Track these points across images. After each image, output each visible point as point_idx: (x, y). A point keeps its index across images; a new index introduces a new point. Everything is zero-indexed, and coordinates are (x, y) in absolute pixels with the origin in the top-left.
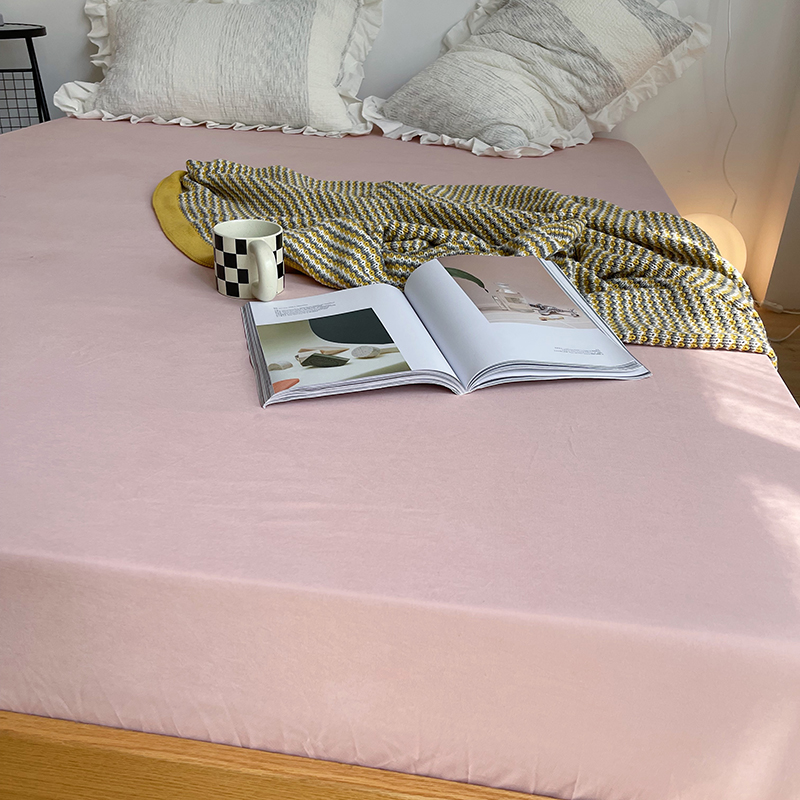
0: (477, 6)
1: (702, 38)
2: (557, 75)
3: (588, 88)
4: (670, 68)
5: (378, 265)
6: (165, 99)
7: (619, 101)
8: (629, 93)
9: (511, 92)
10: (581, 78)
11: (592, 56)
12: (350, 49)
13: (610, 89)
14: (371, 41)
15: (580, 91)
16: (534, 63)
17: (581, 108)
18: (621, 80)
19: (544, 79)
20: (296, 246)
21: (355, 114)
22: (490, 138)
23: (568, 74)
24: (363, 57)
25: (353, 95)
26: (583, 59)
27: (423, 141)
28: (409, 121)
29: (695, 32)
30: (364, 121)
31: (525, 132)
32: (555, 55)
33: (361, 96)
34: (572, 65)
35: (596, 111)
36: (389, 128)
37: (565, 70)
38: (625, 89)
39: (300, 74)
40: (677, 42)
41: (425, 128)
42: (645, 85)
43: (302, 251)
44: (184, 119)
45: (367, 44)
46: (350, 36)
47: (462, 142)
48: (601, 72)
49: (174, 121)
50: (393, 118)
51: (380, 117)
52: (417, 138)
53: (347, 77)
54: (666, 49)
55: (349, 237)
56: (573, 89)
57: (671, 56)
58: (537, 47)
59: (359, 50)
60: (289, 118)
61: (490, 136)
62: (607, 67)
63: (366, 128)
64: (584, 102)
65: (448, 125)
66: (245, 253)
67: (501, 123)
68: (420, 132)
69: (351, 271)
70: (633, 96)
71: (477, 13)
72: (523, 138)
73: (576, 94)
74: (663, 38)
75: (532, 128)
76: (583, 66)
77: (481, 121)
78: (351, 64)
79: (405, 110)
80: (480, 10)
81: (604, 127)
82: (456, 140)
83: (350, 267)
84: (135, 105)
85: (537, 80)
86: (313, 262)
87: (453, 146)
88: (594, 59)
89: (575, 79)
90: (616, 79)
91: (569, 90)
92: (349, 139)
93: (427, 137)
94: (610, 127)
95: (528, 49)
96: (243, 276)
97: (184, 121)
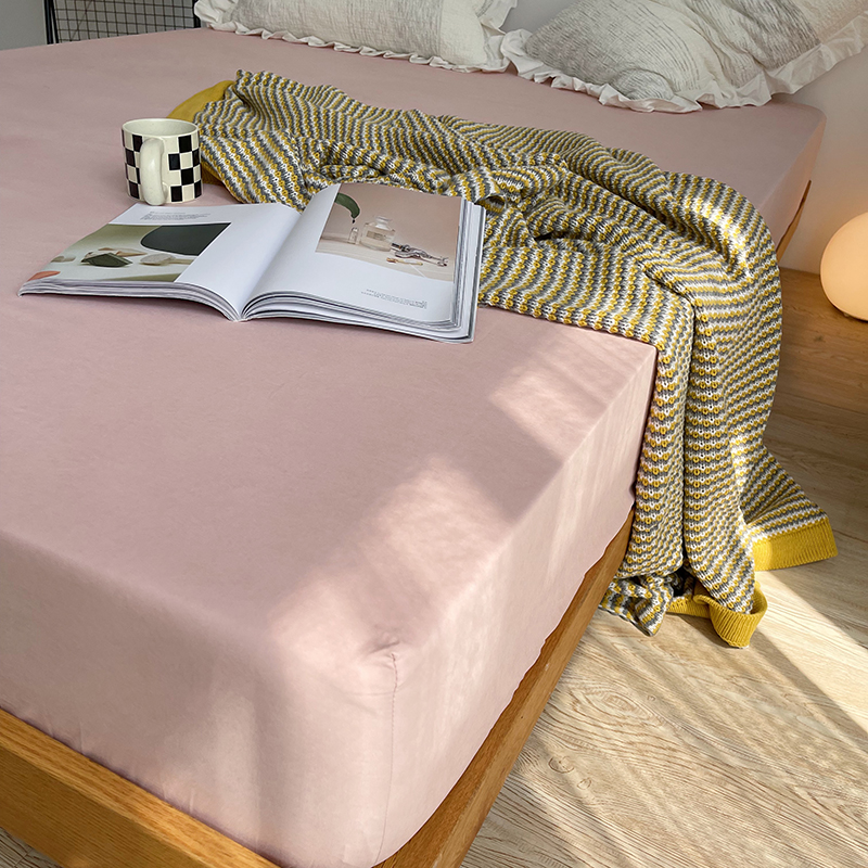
3: (765, 36)
6: (297, 15)
7: (809, 56)
8: (824, 48)
9: (661, 32)
10: (758, 23)
13: (796, 40)
15: (755, 38)
17: (754, 59)
18: (810, 30)
19: (710, 21)
21: (495, 51)
22: (624, 86)
23: (741, 16)
25: (497, 25)
27: (555, 83)
28: (549, 61)
30: (502, 57)
31: (670, 82)
33: (505, 28)
34: (747, 6)
35: (777, 66)
36: (525, 66)
37: (739, 11)
38: (818, 42)
41: (564, 70)
42: (846, 40)
44: (313, 38)
47: (594, 87)
48: (784, 16)
49: (303, 40)
50: (535, 56)
51: (523, 53)
52: (550, 80)
53: (495, 5)
55: (273, 151)
56: (746, 35)
60: (420, 47)
61: (623, 83)
62: (792, 10)
63: (502, 65)
64: (759, 53)
65: (585, 67)
66: (141, 151)
67: (640, 69)
68: (555, 73)
69: (259, 186)
70: (830, 55)
72: (664, 89)
73: (749, 41)
75: (679, 78)
76: (762, 9)
77: (618, 65)
79: (545, 47)
81: (785, 87)
82: (588, 85)
84: (267, 19)
85: (700, 20)
86: (231, 173)
87: (584, 92)
89: (749, 22)
90: (804, 28)
91: (739, 36)
92: (479, 75)
93: (561, 79)
94: (794, 89)
97: (313, 41)
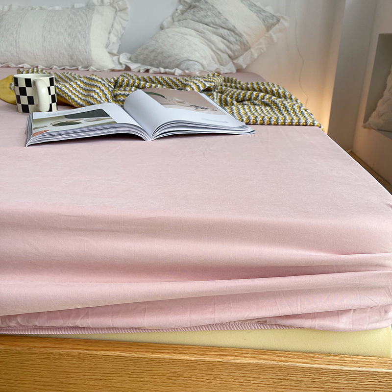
0: (177, 10)
1: (285, 24)
2: (216, 39)
3: (231, 46)
4: (271, 38)
5: (109, 96)
7: (248, 53)
8: (252, 50)
10: (228, 41)
11: (232, 30)
12: (113, 31)
13: (243, 47)
14: (124, 28)
15: (228, 47)
16: (204, 33)
18: (248, 43)
19: (210, 41)
20: (64, 88)
21: (116, 61)
22: (184, 67)
23: (222, 39)
24: (120, 36)
25: (115, 52)
26: (228, 32)
27: (151, 71)
28: (143, 63)
29: (282, 20)
30: (121, 64)
31: (202, 65)
32: (215, 30)
33: (120, 52)
34: (223, 34)
35: (237, 58)
36: (134, 66)
37: (220, 36)
38: (250, 48)
39: (86, 40)
40: (273, 25)
41: (152, 65)
42: (260, 46)
43: (67, 91)
44: (25, 64)
45: (122, 29)
46: (112, 25)
47: (170, 70)
48: (238, 38)
49: (20, 66)
50: (136, 62)
51: (129, 61)
52: (147, 71)
53: (111, 44)
54: (269, 28)
55: (93, 83)
56: (224, 46)
57: (271, 32)
58: (206, 26)
59: (118, 32)
60: (82, 63)
61: (183, 66)
62: (240, 35)
63: (122, 67)
64: (230, 53)
65: (163, 63)
66: (31, 87)
67: (189, 60)
68: (149, 67)
69: (94, 98)
70: (254, 51)
71: (177, 13)
72: (200, 67)
73: (226, 49)
74: (266, 22)
75: (205, 63)
76: (228, 35)
77: (179, 59)
78: (114, 38)
79: (141, 57)
80: (179, 11)
81: (241, 66)
82: (167, 70)
83: (93, 96)
85: (207, 41)
86: (73, 96)
87: (165, 73)
88: (234, 32)
89: (225, 41)
90: (245, 42)
91: (222, 46)
92: (113, 72)
93: (153, 69)
94: (244, 66)
95: (201, 27)
96: (31, 100)
